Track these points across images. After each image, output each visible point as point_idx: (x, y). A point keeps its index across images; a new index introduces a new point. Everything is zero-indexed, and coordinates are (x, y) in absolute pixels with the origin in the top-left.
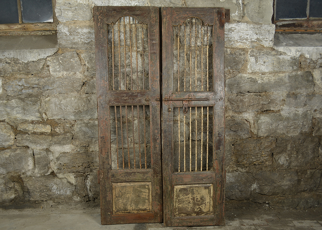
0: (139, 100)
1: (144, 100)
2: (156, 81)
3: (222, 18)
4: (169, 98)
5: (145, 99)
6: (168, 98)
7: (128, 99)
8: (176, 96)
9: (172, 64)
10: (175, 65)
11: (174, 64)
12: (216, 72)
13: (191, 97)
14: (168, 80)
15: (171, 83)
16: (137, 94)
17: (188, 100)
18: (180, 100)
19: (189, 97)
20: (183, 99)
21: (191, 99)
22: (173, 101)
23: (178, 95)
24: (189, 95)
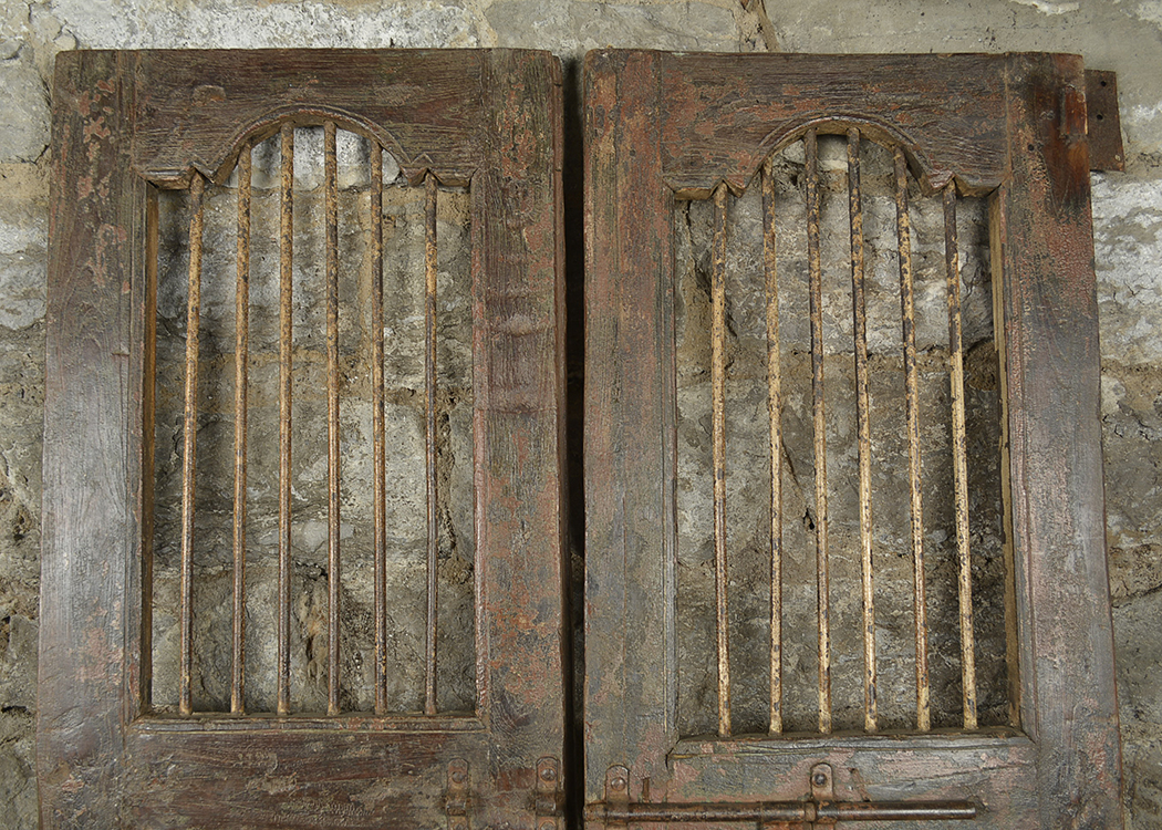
0: (390, 800)
1: (429, 804)
2: (530, 640)
3: (1064, 131)
4: (645, 792)
5: (437, 791)
6: (636, 795)
7: (299, 794)
8: (704, 780)
9: (668, 502)
10: (691, 501)
11: (681, 493)
12: (1036, 573)
13: (827, 791)
14: (629, 641)
15: (661, 664)
16: (375, 750)
17: (811, 814)
18: (738, 819)
19: (816, 791)
20: (767, 809)
21: (834, 813)
22: (675, 820)
23: (723, 772)
24: (815, 765)
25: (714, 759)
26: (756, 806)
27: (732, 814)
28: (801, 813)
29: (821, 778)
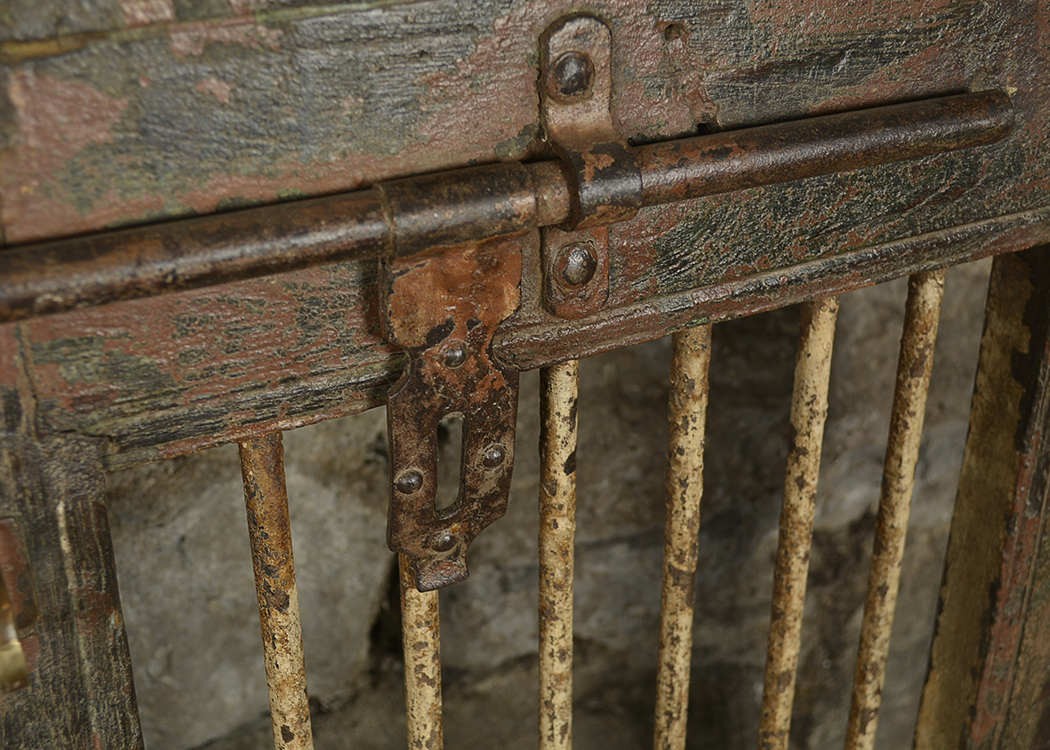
13: (596, 114)
18: (303, 262)
19: (560, 117)
20: (407, 208)
21: (631, 184)
22: (51, 308)
23: (222, 90)
24: (555, 26)
25: (181, 41)
26: (360, 197)
27: (281, 247)
28: (523, 202)
29: (572, 69)
